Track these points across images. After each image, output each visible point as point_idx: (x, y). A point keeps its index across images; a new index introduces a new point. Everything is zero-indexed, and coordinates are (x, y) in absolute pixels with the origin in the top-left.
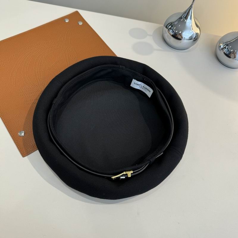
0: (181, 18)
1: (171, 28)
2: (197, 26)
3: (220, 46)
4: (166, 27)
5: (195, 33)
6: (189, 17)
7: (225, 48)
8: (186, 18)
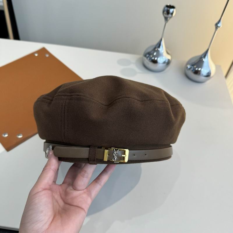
0: (155, 48)
1: (148, 57)
2: (168, 53)
3: (187, 67)
4: (145, 56)
5: (167, 59)
6: (161, 47)
7: (191, 68)
8: (159, 47)
